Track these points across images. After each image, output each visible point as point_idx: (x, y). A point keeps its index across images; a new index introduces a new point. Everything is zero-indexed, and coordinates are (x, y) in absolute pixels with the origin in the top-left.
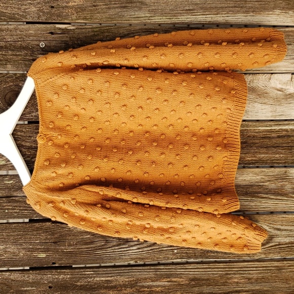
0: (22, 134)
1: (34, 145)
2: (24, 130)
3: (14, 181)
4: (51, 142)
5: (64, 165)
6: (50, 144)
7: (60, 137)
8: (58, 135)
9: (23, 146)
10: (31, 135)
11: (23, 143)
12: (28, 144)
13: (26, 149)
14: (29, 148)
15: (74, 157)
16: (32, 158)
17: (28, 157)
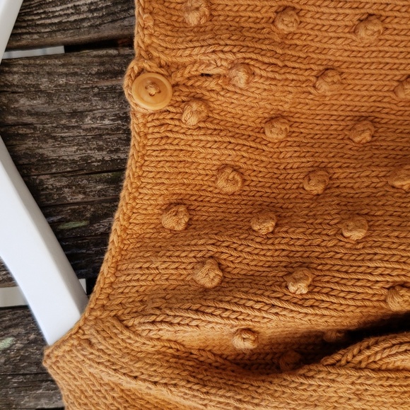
0: (39, 103)
1: (98, 155)
2: (45, 83)
3: (17, 336)
4: (195, 106)
5: (270, 225)
6: (193, 121)
7: (241, 77)
8: (234, 65)
9: (44, 163)
10: (80, 106)
11: (48, 150)
12: (69, 152)
13: (63, 174)
14: (74, 173)
15: (319, 189)
16: (95, 218)
17: (77, 214)
